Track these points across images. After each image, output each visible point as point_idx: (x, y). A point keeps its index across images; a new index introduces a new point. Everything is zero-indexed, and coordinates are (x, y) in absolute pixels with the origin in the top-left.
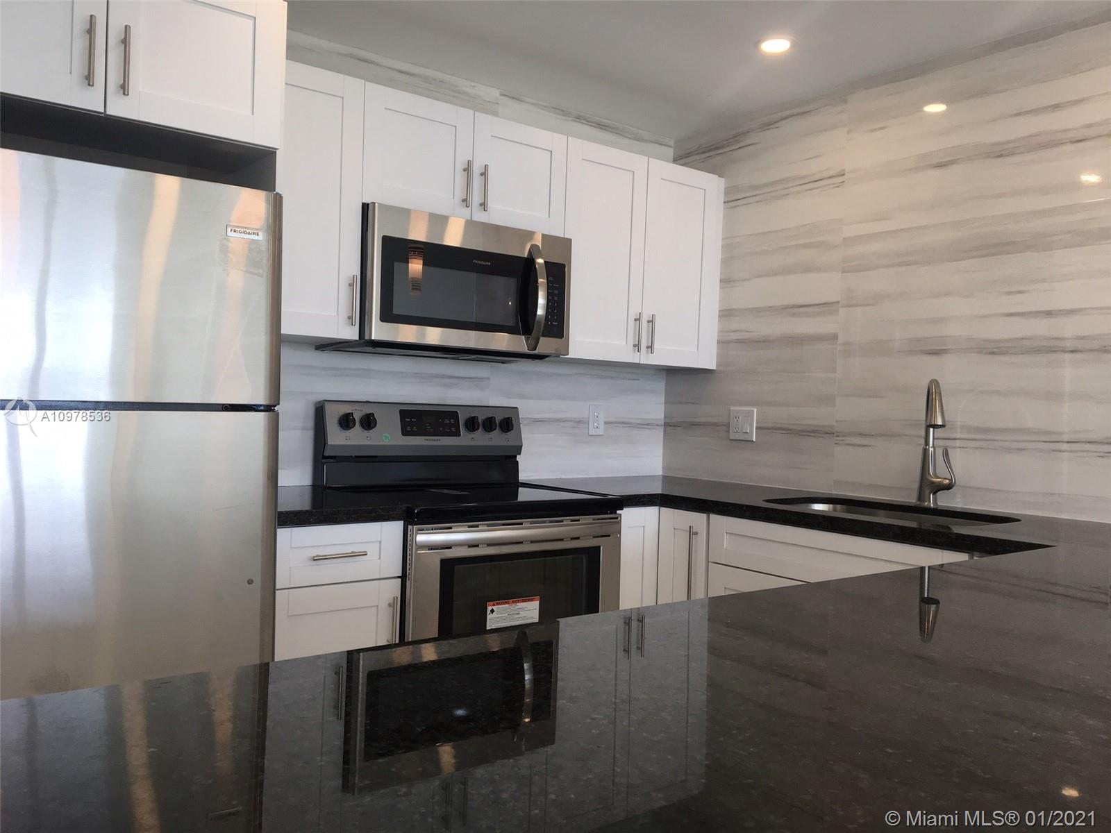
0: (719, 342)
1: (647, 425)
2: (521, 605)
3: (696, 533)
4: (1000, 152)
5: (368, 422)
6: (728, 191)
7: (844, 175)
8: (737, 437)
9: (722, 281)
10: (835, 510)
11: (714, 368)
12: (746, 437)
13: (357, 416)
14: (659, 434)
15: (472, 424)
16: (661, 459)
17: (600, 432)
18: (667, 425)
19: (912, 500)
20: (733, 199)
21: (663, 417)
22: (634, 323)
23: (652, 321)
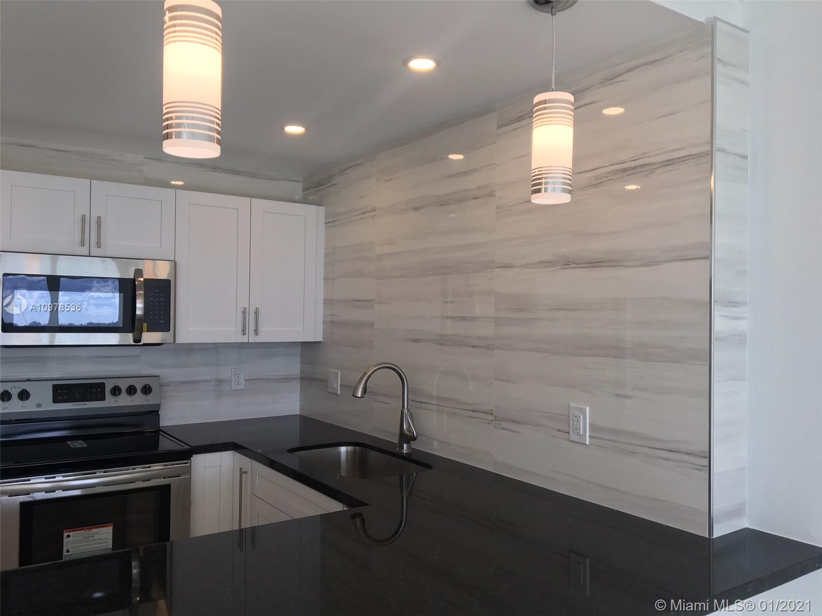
0: (324, 322)
1: (287, 379)
2: (94, 530)
3: (246, 473)
4: (443, 202)
5: (24, 395)
6: (327, 216)
7: (375, 210)
8: (330, 390)
9: (326, 279)
11: (320, 339)
12: (336, 392)
13: (14, 392)
14: (297, 385)
15: (117, 391)
16: (298, 403)
17: (242, 387)
18: (303, 379)
20: (331, 222)
21: (299, 372)
22: (240, 316)
23: (256, 313)
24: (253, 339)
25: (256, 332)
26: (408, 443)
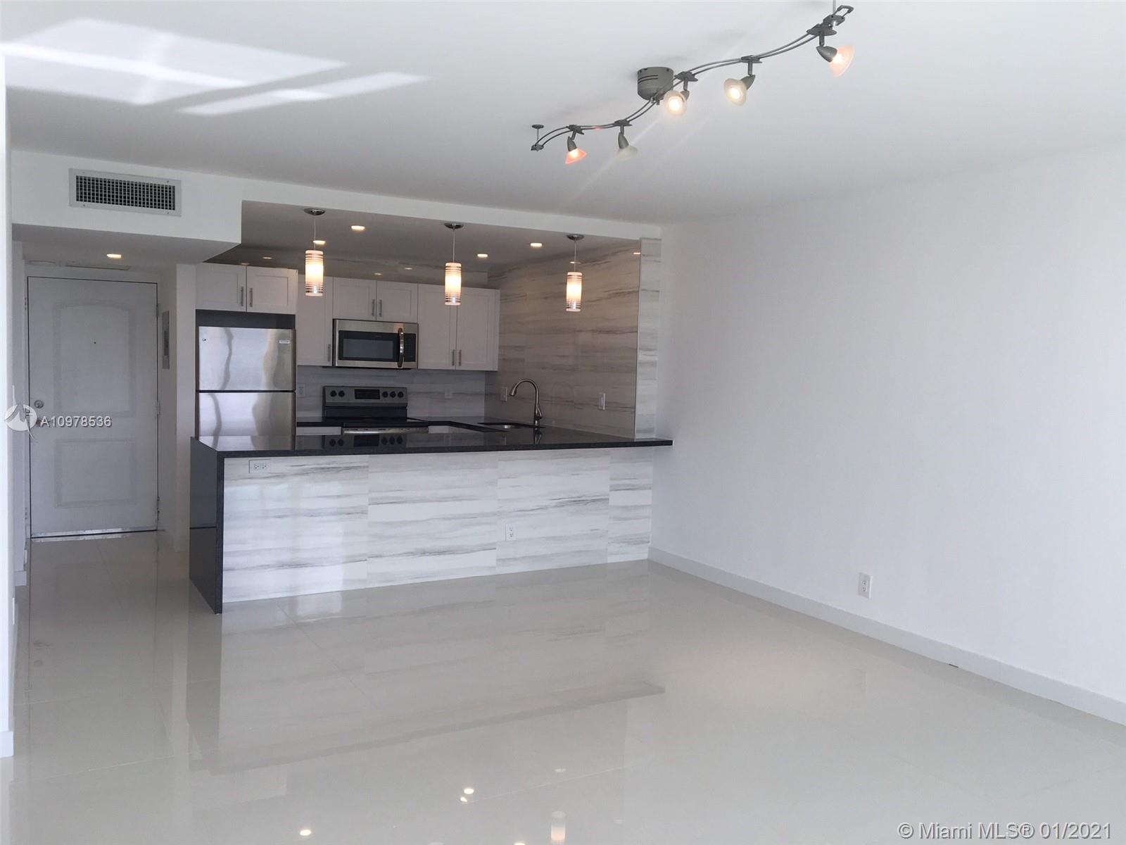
1: (477, 394)
5: (342, 394)
7: (527, 296)
10: (512, 427)
11: (497, 370)
12: (504, 400)
13: (337, 392)
14: (483, 398)
15: (385, 394)
16: (483, 409)
18: (486, 394)
19: (531, 422)
21: (484, 391)
22: (451, 354)
23: (460, 353)
24: (458, 368)
25: (460, 364)
26: (538, 420)
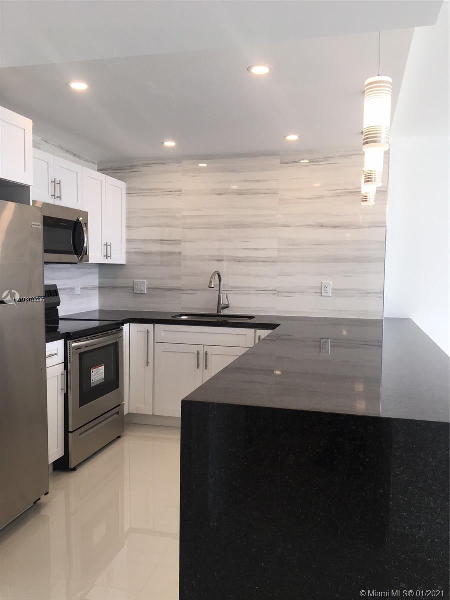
0: (126, 253)
3: (150, 332)
7: (181, 191)
8: (138, 292)
9: (127, 227)
10: (190, 318)
11: (124, 263)
12: (142, 292)
14: (97, 292)
16: (98, 303)
17: (79, 293)
18: (100, 288)
21: (98, 284)
22: (106, 247)
23: (111, 245)
24: (108, 262)
25: (110, 257)
